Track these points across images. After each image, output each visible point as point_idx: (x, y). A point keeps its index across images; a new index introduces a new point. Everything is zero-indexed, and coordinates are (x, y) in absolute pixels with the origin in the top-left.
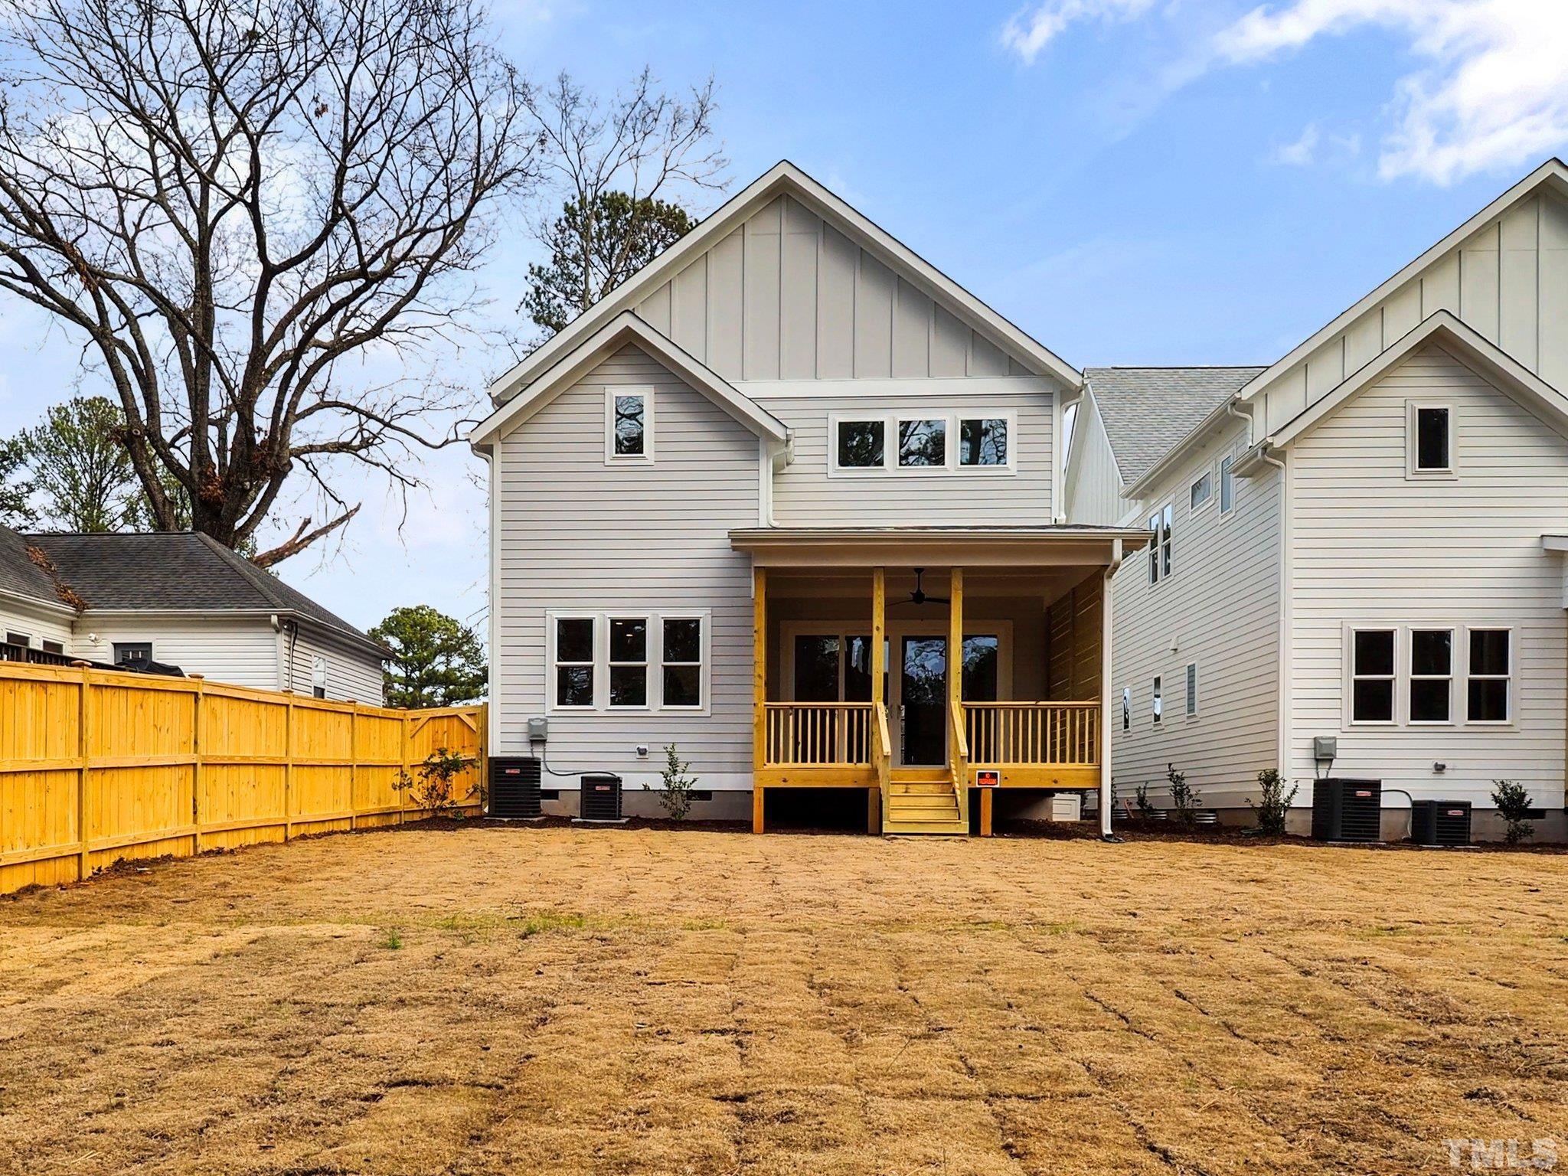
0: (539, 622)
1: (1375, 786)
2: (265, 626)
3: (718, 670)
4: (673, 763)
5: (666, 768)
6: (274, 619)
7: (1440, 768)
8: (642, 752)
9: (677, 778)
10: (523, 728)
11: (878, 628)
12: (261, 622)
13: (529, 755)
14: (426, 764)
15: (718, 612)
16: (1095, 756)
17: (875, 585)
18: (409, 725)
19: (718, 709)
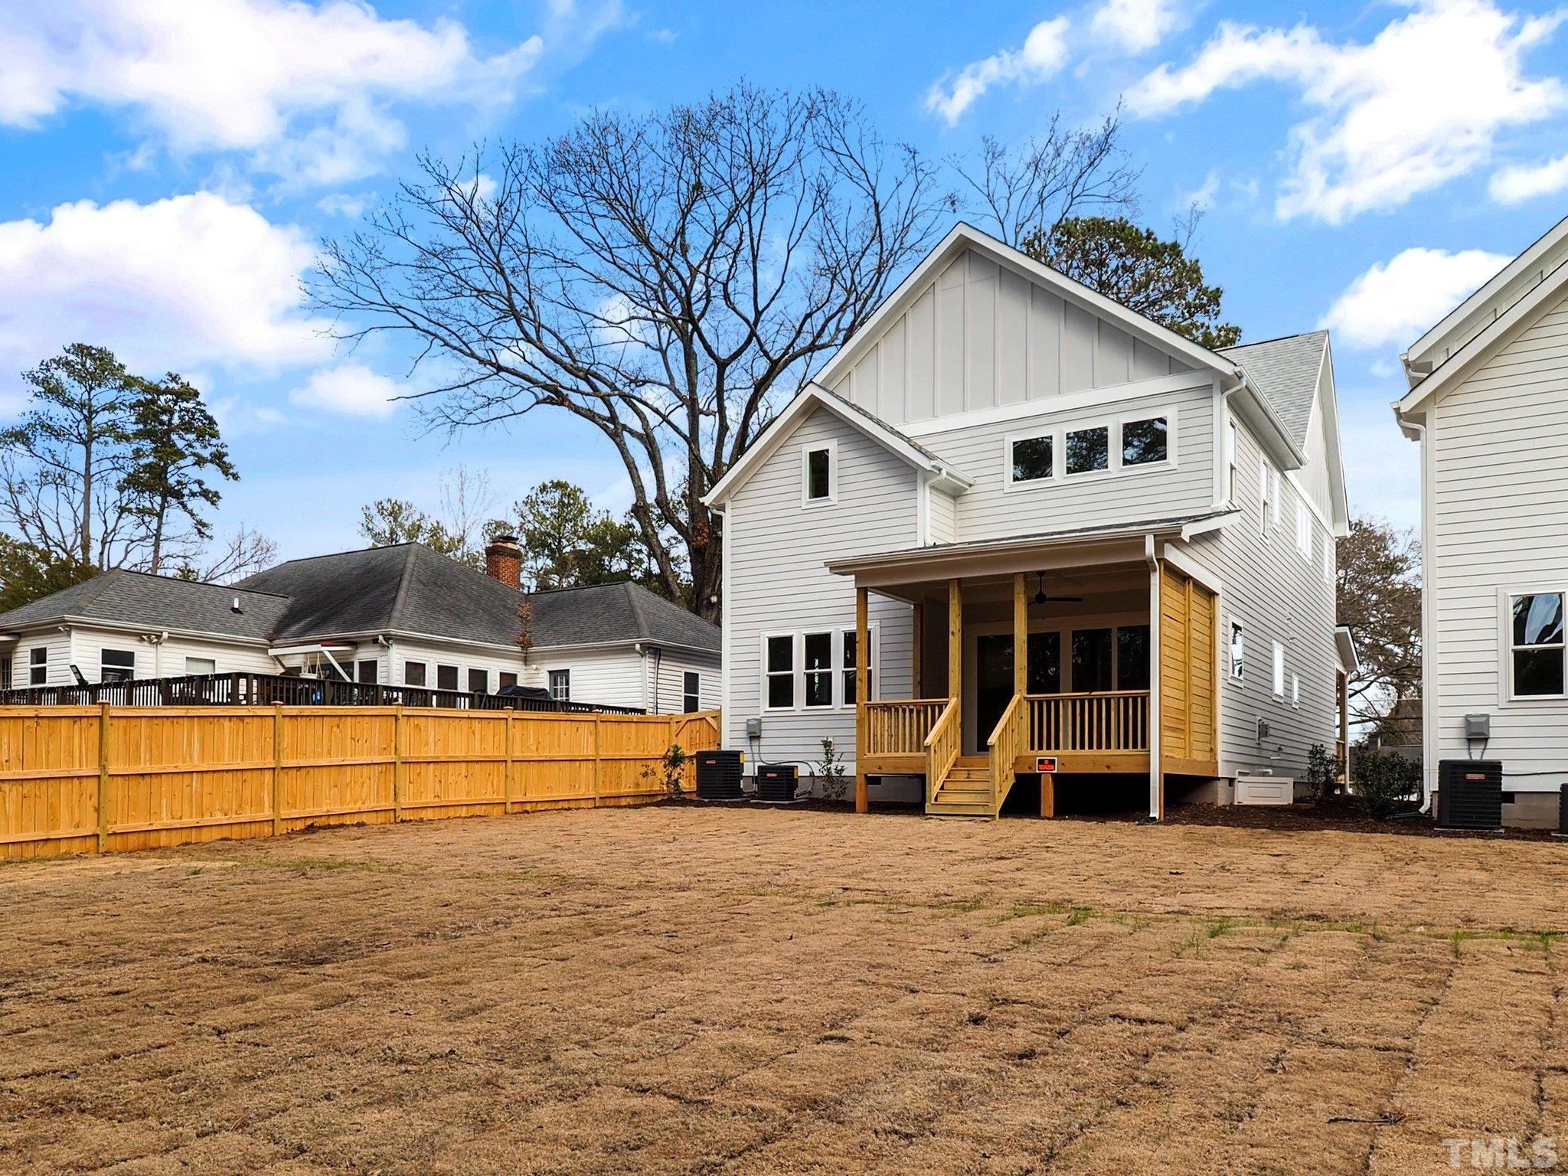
0: (755, 641)
1: (1492, 768)
2: (629, 653)
3: (886, 673)
6: (638, 647)
9: (832, 766)
10: (744, 726)
11: (953, 633)
12: (628, 650)
14: (664, 758)
15: (885, 623)
17: (951, 596)
18: (674, 726)
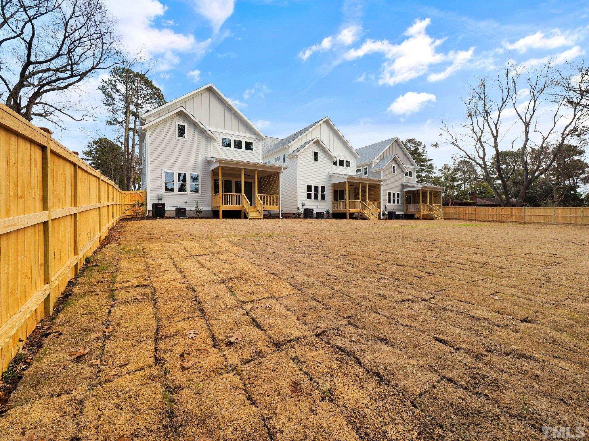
0: (160, 172)
1: (313, 209)
3: (203, 186)
4: (197, 205)
5: (196, 206)
7: (318, 207)
8: (186, 202)
9: (198, 208)
10: (156, 196)
13: (158, 202)
15: (202, 173)
16: (278, 204)
17: (242, 172)
18: (123, 195)
19: (203, 194)
